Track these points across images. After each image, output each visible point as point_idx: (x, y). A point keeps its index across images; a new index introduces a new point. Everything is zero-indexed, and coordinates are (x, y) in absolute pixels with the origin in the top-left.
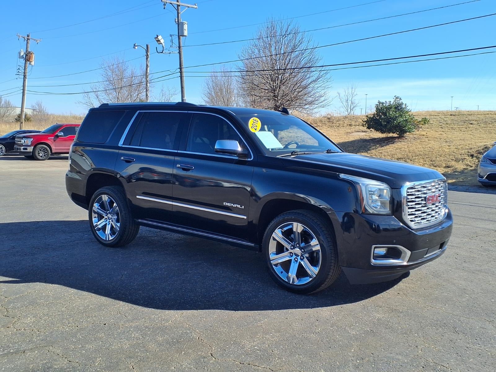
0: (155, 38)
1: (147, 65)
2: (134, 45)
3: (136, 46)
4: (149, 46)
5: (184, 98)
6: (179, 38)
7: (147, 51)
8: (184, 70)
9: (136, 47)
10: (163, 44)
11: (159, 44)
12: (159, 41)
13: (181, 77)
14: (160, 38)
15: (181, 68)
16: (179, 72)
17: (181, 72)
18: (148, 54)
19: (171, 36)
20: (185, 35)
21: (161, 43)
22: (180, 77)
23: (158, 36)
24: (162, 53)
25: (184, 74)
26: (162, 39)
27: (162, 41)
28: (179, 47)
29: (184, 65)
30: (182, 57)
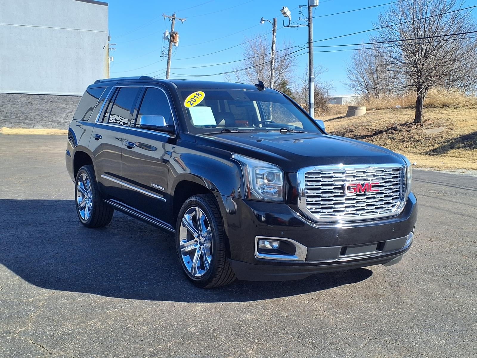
0: (281, 10)
1: (273, 41)
2: (261, 19)
3: (263, 20)
4: (276, 20)
5: (311, 77)
6: (309, 9)
7: (274, 26)
8: (313, 45)
9: (263, 22)
10: (290, 17)
11: (285, 17)
12: (284, 13)
13: (310, 53)
14: (286, 9)
15: (309, 43)
16: (308, 47)
17: (310, 47)
18: (275, 28)
19: (300, 6)
20: (315, 4)
21: (287, 16)
22: (308, 53)
23: (284, 8)
24: (288, 26)
25: (313, 49)
26: (289, 11)
27: (288, 13)
28: (309, 19)
29: (313, 39)
30: (311, 30)
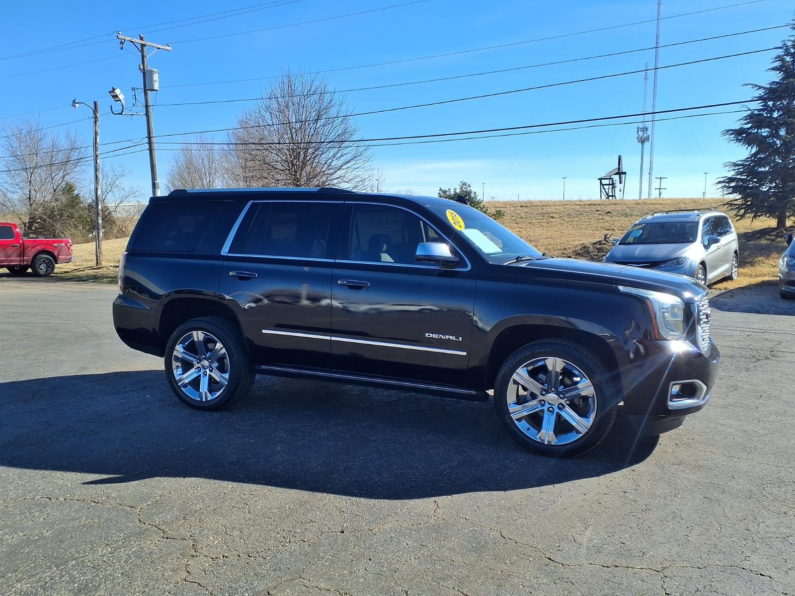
0: (110, 92)
1: (96, 133)
2: (74, 102)
3: (77, 103)
4: (99, 104)
5: (156, 182)
6: (146, 94)
7: (95, 111)
8: (154, 140)
9: (77, 105)
10: (123, 101)
11: (116, 101)
12: (116, 96)
13: (151, 150)
14: (118, 92)
15: (149, 137)
16: (147, 143)
17: (150, 143)
18: (97, 115)
19: (133, 89)
20: (156, 89)
21: (120, 100)
22: (148, 151)
23: (114, 89)
24: (121, 114)
25: (155, 146)
26: (122, 94)
27: (121, 97)
28: (147, 107)
29: (154, 134)
30: (150, 121)
